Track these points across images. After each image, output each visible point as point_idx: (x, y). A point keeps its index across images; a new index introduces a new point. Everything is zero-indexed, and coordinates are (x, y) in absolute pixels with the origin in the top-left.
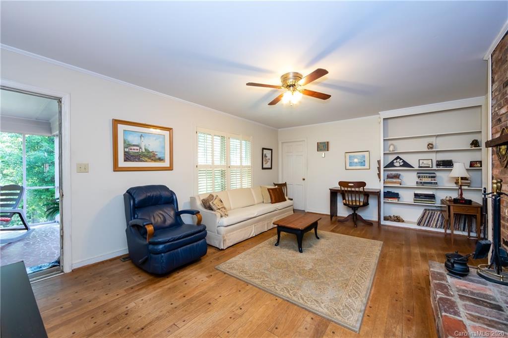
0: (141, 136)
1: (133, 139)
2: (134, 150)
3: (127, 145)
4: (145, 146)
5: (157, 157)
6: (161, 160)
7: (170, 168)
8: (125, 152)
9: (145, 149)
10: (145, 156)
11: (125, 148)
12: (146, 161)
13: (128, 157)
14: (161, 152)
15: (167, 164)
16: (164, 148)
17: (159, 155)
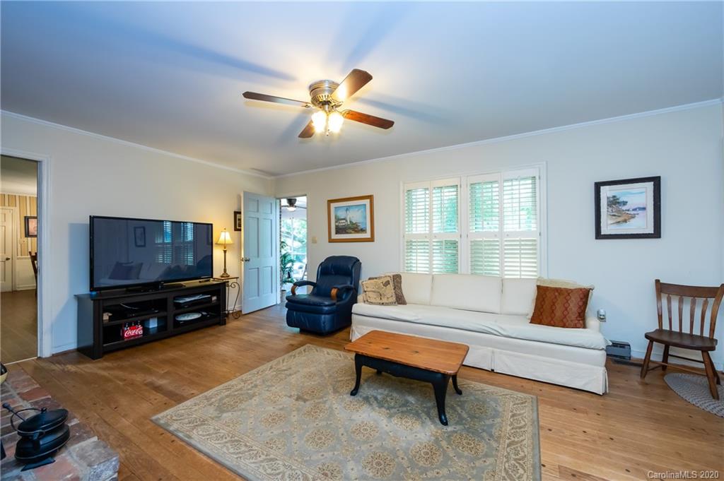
0: (347, 210)
1: (342, 214)
2: (342, 223)
3: (338, 219)
4: (350, 218)
5: (360, 228)
6: (363, 231)
7: (371, 239)
8: (336, 226)
9: (350, 222)
10: (350, 228)
11: (336, 222)
12: (350, 233)
13: (339, 230)
14: (362, 223)
15: (368, 235)
16: (365, 218)
17: (362, 226)
